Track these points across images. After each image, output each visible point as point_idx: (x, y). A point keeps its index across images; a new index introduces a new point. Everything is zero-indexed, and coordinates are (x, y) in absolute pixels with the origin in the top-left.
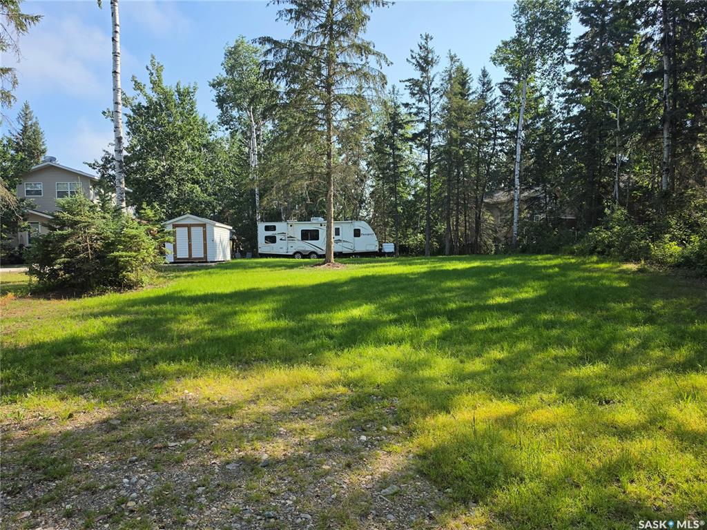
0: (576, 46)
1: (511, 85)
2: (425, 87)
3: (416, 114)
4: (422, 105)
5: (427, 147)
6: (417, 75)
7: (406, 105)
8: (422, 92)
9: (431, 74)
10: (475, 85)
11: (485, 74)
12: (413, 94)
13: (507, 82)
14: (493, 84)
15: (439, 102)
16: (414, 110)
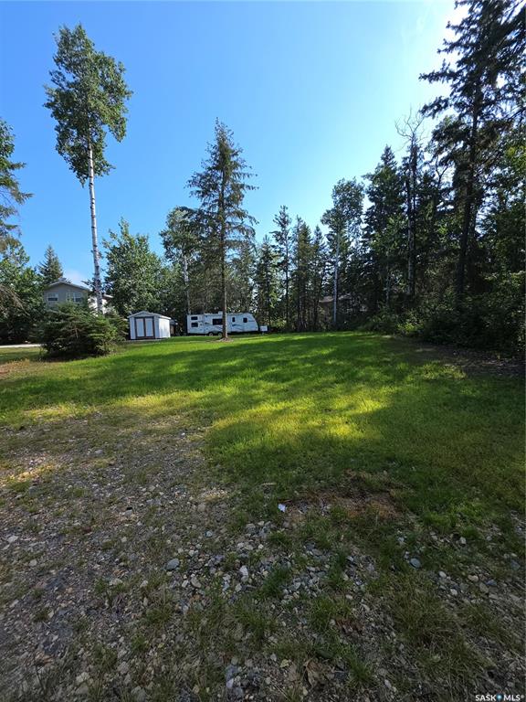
0: (367, 214)
1: (333, 235)
2: (284, 236)
3: (279, 252)
4: (283, 246)
5: (286, 271)
6: (279, 229)
7: (273, 246)
8: (282, 239)
9: (287, 229)
10: (312, 235)
11: (318, 229)
12: (278, 240)
13: (331, 234)
14: (323, 235)
15: (292, 245)
16: (278, 250)
